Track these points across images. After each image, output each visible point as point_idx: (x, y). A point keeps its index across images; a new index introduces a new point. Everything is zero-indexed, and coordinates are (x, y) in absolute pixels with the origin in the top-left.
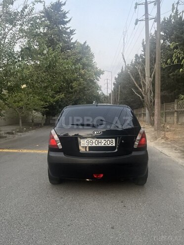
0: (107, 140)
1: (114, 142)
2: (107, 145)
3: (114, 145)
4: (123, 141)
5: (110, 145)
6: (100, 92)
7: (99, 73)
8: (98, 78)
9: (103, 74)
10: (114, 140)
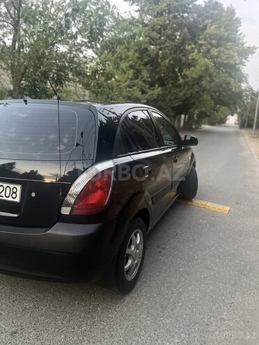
0: (5, 185)
1: (19, 193)
2: (4, 198)
3: (17, 200)
4: (33, 195)
5: (10, 199)
6: (244, 86)
7: (246, 53)
8: (244, 60)
9: (253, 53)
10: (19, 188)
